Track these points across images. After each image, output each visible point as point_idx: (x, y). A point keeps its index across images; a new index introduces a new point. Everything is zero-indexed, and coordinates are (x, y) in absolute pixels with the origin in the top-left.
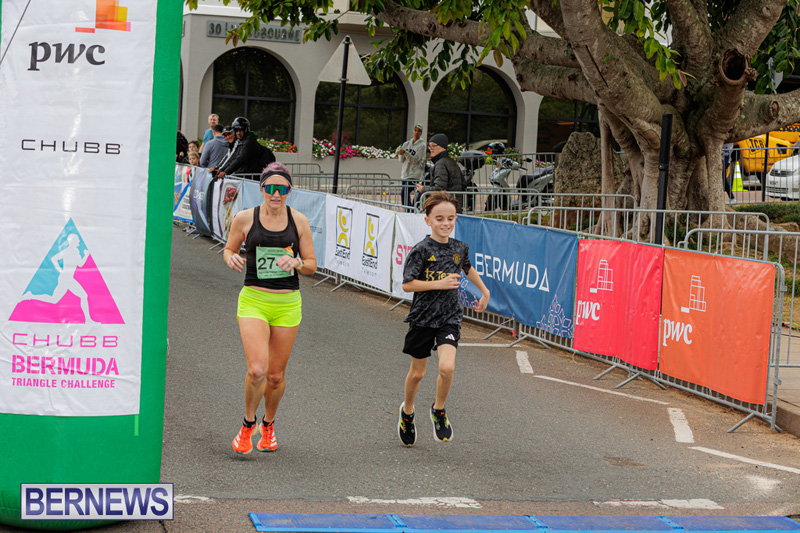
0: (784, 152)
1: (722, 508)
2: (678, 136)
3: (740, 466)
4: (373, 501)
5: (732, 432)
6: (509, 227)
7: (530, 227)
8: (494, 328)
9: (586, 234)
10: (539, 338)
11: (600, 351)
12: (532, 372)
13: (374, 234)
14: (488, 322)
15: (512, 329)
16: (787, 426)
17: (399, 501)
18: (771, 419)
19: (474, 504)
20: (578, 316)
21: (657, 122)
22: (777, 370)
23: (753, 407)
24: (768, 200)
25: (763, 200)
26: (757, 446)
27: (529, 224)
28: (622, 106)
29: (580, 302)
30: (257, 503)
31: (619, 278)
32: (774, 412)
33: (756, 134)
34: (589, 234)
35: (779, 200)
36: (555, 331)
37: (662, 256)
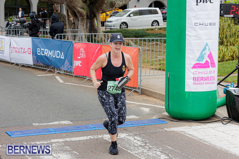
0: (108, 16)
1: (139, 118)
2: (88, 12)
3: (136, 105)
4: (41, 124)
5: (128, 95)
6: (50, 40)
7: (56, 40)
8: (47, 70)
9: (75, 41)
10: (61, 72)
11: (82, 75)
12: (63, 82)
13: (3, 44)
14: (44, 68)
15: (53, 70)
16: (143, 93)
17: (48, 124)
18: (139, 91)
19: (71, 123)
20: (75, 65)
21: (82, 8)
22: (140, 77)
23: (134, 88)
24: (107, 29)
25: (106, 29)
26: (138, 99)
27: (56, 39)
28: (73, 4)
29: (75, 61)
30: (6, 128)
31: (87, 53)
32: (140, 89)
33: (109, 11)
34: (77, 41)
35: (109, 29)
36: (67, 70)
37: (101, 47)
